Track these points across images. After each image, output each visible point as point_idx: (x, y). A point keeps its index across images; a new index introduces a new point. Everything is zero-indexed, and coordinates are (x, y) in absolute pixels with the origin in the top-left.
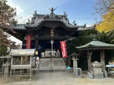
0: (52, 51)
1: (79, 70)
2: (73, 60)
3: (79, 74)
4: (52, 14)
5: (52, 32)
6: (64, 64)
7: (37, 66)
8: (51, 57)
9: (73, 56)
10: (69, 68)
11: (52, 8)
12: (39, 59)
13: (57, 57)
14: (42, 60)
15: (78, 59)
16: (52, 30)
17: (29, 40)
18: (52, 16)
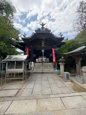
0: (43, 58)
1: (68, 75)
2: (60, 65)
3: (68, 78)
4: (43, 27)
5: (43, 43)
6: (53, 67)
7: (32, 68)
8: (42, 62)
9: (60, 61)
10: (56, 70)
11: (43, 23)
12: (34, 63)
13: (47, 62)
14: (35, 64)
15: (64, 64)
16: (43, 41)
17: (28, 50)
18: (43, 29)
